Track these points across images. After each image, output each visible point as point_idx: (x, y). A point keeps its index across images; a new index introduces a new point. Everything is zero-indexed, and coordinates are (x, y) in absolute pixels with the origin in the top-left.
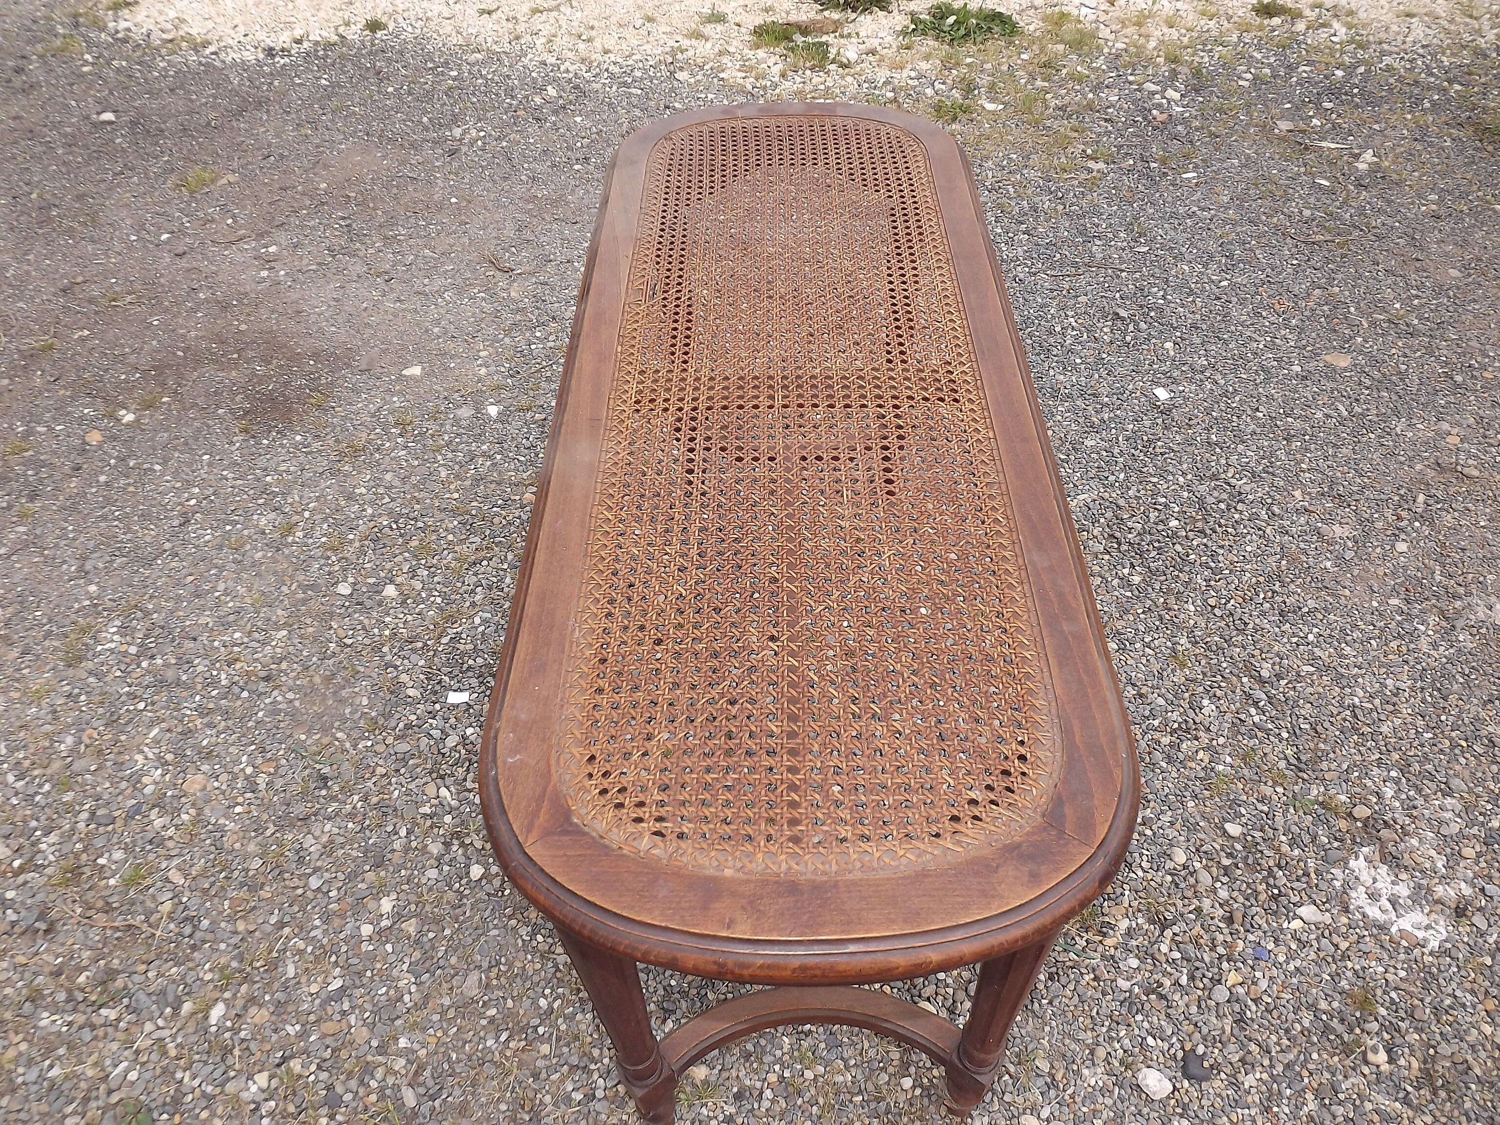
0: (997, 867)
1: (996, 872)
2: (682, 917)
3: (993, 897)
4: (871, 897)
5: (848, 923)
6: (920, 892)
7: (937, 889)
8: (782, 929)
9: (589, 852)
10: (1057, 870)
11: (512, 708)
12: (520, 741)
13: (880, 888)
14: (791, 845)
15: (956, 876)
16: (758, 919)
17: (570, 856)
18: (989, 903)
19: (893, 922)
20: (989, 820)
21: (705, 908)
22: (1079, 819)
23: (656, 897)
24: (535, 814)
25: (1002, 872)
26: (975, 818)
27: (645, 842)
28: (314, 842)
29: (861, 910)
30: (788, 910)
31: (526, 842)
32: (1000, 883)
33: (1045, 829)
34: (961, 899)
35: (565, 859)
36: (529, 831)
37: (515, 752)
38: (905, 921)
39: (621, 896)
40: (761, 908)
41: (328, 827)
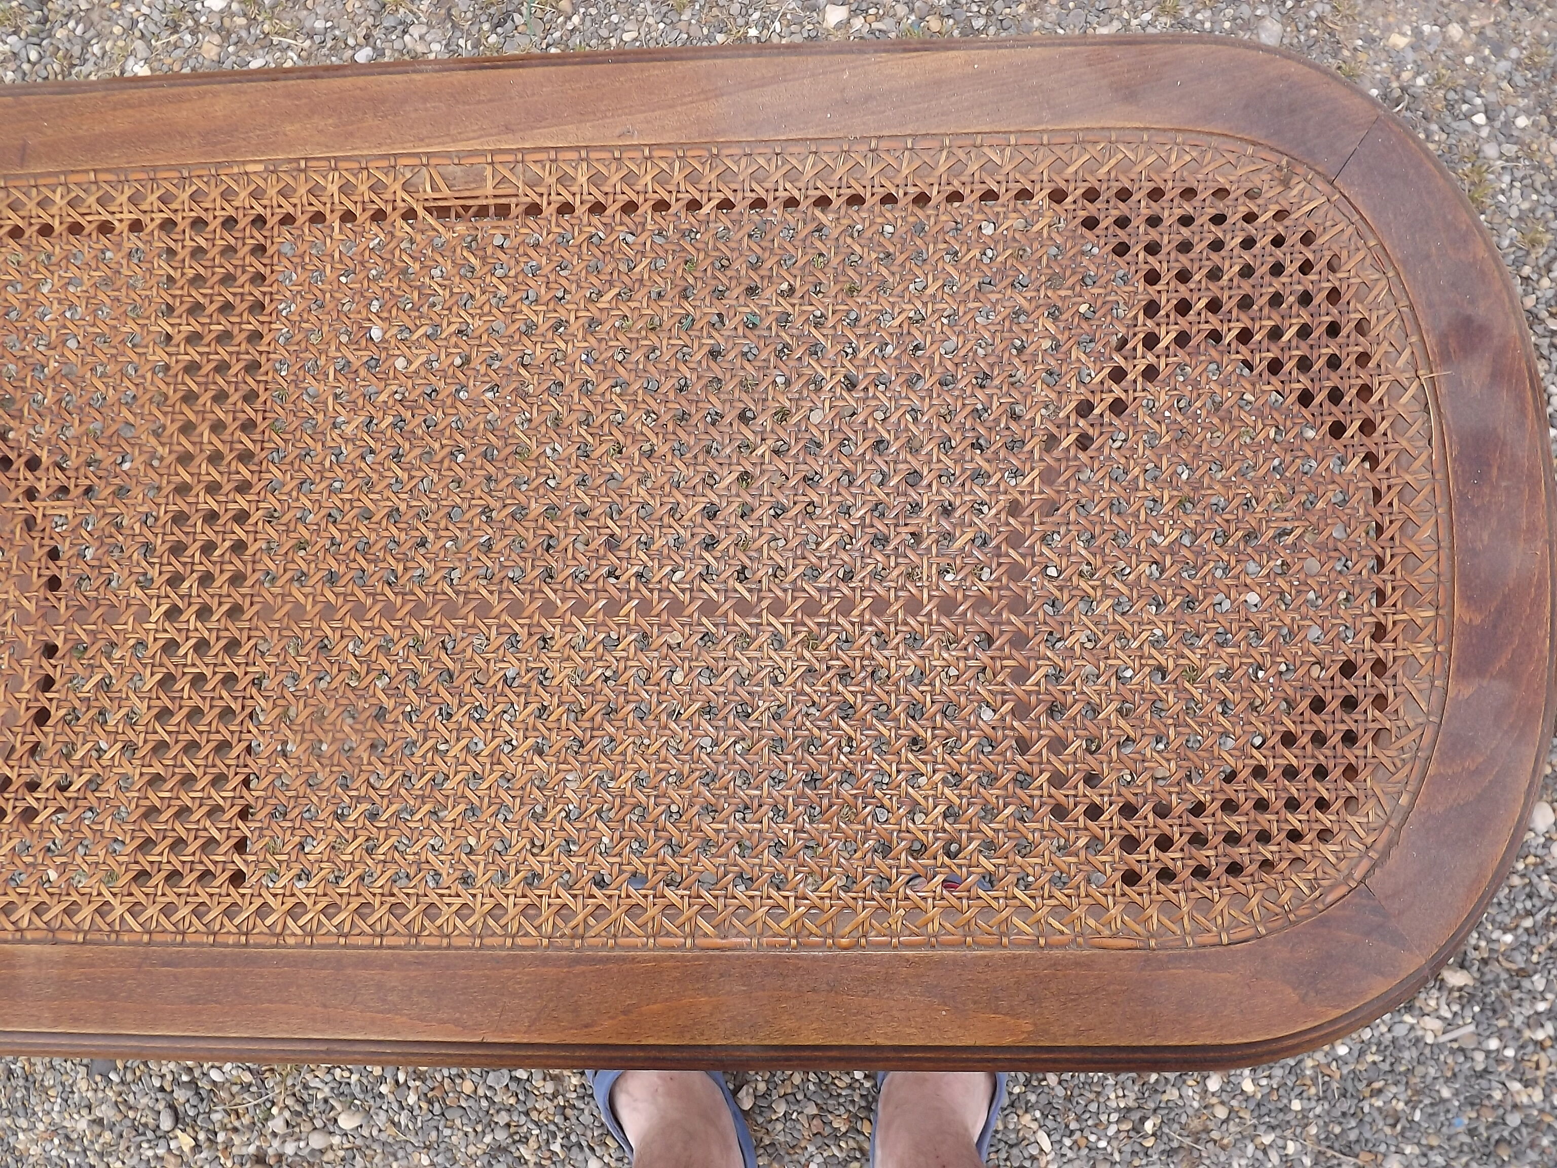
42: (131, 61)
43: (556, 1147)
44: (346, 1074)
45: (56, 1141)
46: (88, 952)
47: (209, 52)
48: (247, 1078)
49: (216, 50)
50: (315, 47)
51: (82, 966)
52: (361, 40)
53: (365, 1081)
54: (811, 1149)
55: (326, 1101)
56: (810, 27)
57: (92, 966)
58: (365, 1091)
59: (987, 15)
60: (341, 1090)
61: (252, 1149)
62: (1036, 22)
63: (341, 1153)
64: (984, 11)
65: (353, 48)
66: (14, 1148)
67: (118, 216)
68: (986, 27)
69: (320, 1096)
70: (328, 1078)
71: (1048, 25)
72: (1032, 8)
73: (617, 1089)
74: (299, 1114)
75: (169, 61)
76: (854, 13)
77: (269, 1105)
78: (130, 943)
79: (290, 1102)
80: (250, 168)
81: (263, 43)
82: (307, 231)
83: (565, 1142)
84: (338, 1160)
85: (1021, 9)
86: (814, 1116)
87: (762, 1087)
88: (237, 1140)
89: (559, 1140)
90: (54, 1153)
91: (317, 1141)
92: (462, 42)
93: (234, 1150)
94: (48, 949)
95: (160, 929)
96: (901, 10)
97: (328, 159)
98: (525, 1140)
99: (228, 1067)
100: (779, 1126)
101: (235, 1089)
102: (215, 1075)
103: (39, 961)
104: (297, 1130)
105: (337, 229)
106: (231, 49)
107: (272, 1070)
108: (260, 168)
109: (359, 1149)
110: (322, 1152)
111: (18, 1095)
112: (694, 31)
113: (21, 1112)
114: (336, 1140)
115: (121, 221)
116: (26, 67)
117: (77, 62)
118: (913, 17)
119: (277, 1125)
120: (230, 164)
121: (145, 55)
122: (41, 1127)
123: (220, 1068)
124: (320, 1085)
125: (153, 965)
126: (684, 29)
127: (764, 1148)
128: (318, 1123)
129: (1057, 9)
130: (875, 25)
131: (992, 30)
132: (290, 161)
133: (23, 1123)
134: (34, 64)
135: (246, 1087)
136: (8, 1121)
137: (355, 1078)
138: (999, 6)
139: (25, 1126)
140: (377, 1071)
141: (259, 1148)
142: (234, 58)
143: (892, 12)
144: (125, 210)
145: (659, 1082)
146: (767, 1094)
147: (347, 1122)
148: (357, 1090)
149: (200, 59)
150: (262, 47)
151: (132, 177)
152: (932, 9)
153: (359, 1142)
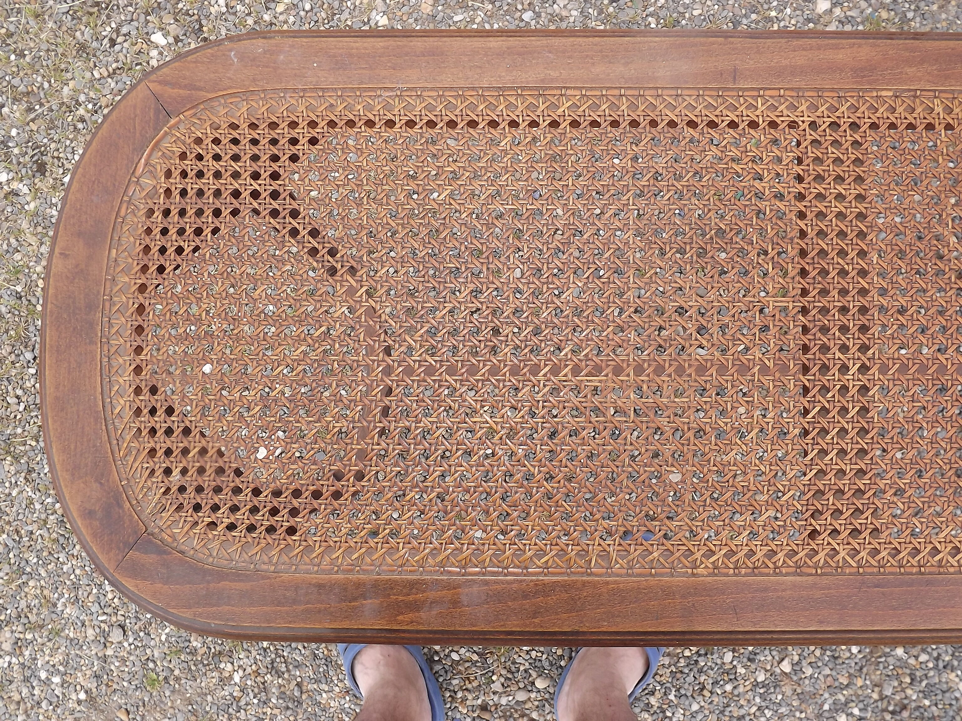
0: (101, 483)
1: (96, 481)
2: (73, 217)
3: (73, 475)
4: (81, 371)
5: (58, 351)
6: (81, 413)
7: (83, 428)
8: (56, 297)
9: (138, 135)
10: (94, 535)
11: (292, 46)
12: (254, 60)
13: (87, 380)
14: (136, 306)
15: (94, 446)
16: (67, 277)
17: (134, 119)
18: (67, 471)
19: (57, 388)
20: (149, 483)
21: (80, 234)
22: (143, 565)
23: (92, 194)
24: (174, 85)
25: (95, 486)
26: (153, 472)
27: (148, 182)
28: (562, 6)
29: (69, 362)
30: (74, 302)
31: (149, 81)
32: (85, 483)
33: (136, 532)
34: (72, 447)
35: (132, 116)
36: (160, 82)
37: (242, 57)
38: (57, 398)
39: (95, 165)
40: (77, 280)
41: (574, 13)
42: (374, 13)
43: (672, 697)
44: (539, 654)
45: (348, 698)
46: (825, 580)
47: (426, 8)
48: (475, 657)
49: (430, 8)
50: (495, 9)
51: (823, 589)
52: (526, 6)
53: (551, 658)
54: (826, 695)
55: (526, 671)
56: (808, 12)
57: (829, 589)
58: (551, 665)
59: (915, 11)
60: (535, 664)
61: (479, 702)
62: (944, 16)
63: (536, 703)
64: (913, 7)
65: (520, 11)
66: (320, 703)
67: (802, 119)
68: (914, 18)
69: (522, 668)
70: (528, 657)
71: (951, 18)
72: (941, 7)
73: (356, 662)
74: (510, 679)
75: (401, 14)
76: (834, 5)
77: (490, 674)
78: (850, 574)
79: (504, 672)
80: (884, 93)
81: (461, 5)
82: (924, 135)
83: (677, 693)
84: (534, 707)
85: (935, 7)
86: (828, 675)
87: (796, 658)
88: (470, 697)
89: (673, 693)
90: (346, 706)
91: (521, 696)
92: (590, 11)
93: (468, 703)
94: (798, 578)
95: (868, 564)
96: (864, 4)
97: (935, 91)
98: (652, 693)
99: (463, 651)
100: (807, 682)
101: (467, 665)
102: (455, 656)
103: (794, 586)
104: (508, 689)
105: (943, 135)
106: (440, 8)
107: (491, 653)
108: (890, 94)
109: (546, 700)
110: (524, 702)
111: (321, 670)
112: (737, 11)
113: (323, 680)
114: (533, 695)
115: (803, 122)
116: (302, 13)
117: (336, 12)
118: (870, 9)
119: (497, 686)
120: (871, 90)
121: (384, 10)
122: (337, 689)
123: (457, 652)
124: (523, 662)
125: (869, 587)
126: (731, 10)
127: (798, 694)
128: (521, 685)
129: (956, 8)
130: (848, 13)
131: (918, 19)
132: (909, 90)
133: (325, 687)
134: (307, 12)
135: (474, 663)
136: (315, 686)
137: (544, 656)
138: (922, 4)
139: (326, 689)
140: (560, 652)
141: (484, 700)
142: (442, 14)
143: (858, 6)
144: (806, 115)
145: (381, 657)
146: (799, 663)
147: (540, 684)
148: (546, 664)
149: (420, 13)
150: (461, 8)
151: (806, 94)
152: (883, 6)
153: (547, 696)
